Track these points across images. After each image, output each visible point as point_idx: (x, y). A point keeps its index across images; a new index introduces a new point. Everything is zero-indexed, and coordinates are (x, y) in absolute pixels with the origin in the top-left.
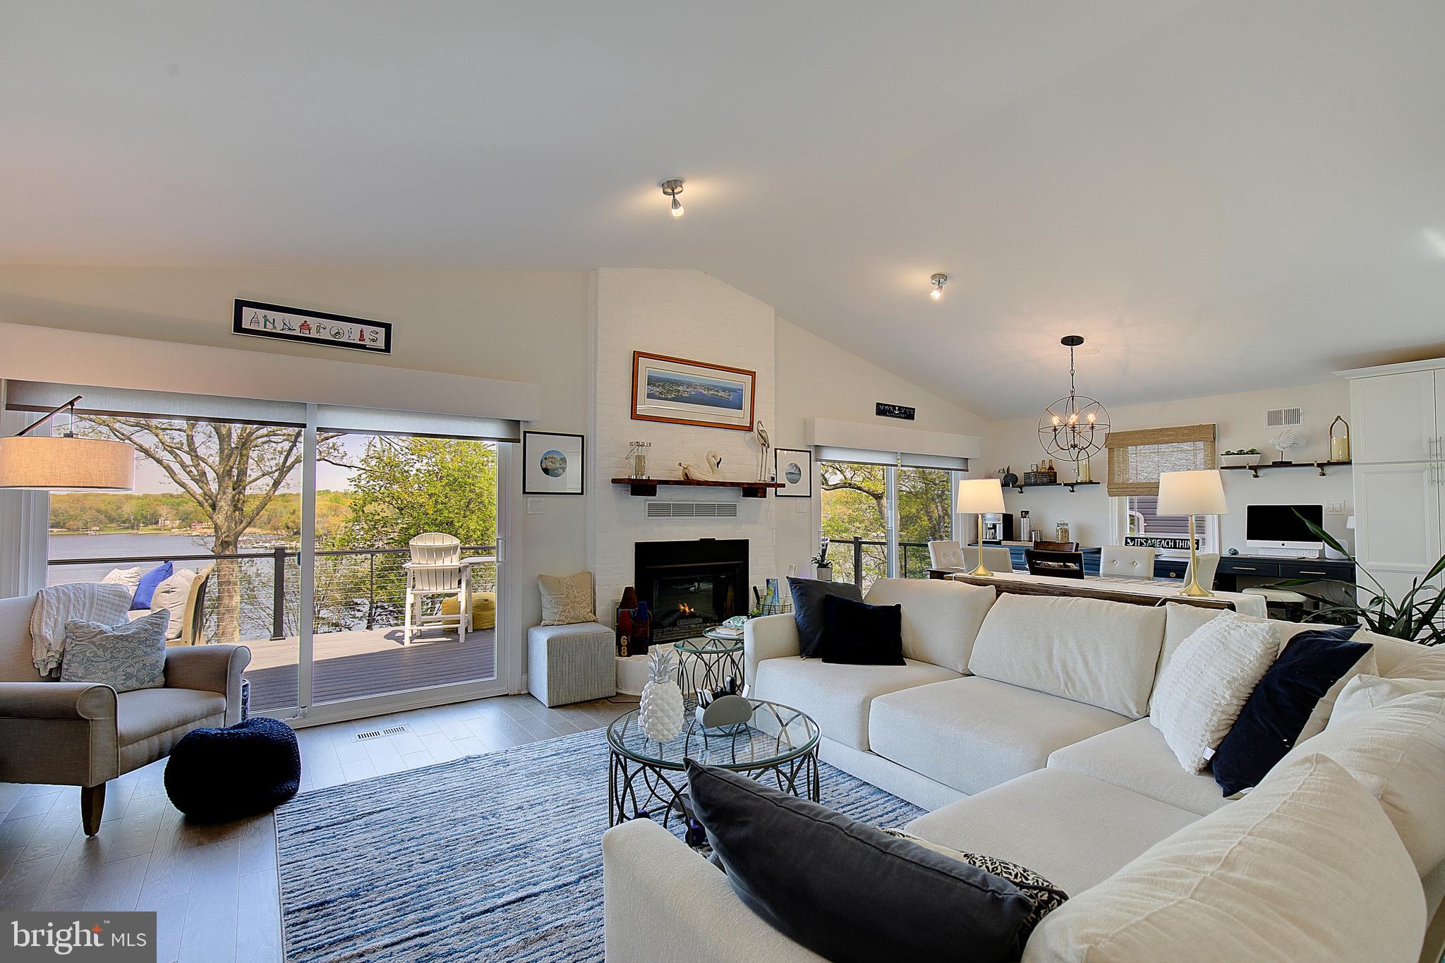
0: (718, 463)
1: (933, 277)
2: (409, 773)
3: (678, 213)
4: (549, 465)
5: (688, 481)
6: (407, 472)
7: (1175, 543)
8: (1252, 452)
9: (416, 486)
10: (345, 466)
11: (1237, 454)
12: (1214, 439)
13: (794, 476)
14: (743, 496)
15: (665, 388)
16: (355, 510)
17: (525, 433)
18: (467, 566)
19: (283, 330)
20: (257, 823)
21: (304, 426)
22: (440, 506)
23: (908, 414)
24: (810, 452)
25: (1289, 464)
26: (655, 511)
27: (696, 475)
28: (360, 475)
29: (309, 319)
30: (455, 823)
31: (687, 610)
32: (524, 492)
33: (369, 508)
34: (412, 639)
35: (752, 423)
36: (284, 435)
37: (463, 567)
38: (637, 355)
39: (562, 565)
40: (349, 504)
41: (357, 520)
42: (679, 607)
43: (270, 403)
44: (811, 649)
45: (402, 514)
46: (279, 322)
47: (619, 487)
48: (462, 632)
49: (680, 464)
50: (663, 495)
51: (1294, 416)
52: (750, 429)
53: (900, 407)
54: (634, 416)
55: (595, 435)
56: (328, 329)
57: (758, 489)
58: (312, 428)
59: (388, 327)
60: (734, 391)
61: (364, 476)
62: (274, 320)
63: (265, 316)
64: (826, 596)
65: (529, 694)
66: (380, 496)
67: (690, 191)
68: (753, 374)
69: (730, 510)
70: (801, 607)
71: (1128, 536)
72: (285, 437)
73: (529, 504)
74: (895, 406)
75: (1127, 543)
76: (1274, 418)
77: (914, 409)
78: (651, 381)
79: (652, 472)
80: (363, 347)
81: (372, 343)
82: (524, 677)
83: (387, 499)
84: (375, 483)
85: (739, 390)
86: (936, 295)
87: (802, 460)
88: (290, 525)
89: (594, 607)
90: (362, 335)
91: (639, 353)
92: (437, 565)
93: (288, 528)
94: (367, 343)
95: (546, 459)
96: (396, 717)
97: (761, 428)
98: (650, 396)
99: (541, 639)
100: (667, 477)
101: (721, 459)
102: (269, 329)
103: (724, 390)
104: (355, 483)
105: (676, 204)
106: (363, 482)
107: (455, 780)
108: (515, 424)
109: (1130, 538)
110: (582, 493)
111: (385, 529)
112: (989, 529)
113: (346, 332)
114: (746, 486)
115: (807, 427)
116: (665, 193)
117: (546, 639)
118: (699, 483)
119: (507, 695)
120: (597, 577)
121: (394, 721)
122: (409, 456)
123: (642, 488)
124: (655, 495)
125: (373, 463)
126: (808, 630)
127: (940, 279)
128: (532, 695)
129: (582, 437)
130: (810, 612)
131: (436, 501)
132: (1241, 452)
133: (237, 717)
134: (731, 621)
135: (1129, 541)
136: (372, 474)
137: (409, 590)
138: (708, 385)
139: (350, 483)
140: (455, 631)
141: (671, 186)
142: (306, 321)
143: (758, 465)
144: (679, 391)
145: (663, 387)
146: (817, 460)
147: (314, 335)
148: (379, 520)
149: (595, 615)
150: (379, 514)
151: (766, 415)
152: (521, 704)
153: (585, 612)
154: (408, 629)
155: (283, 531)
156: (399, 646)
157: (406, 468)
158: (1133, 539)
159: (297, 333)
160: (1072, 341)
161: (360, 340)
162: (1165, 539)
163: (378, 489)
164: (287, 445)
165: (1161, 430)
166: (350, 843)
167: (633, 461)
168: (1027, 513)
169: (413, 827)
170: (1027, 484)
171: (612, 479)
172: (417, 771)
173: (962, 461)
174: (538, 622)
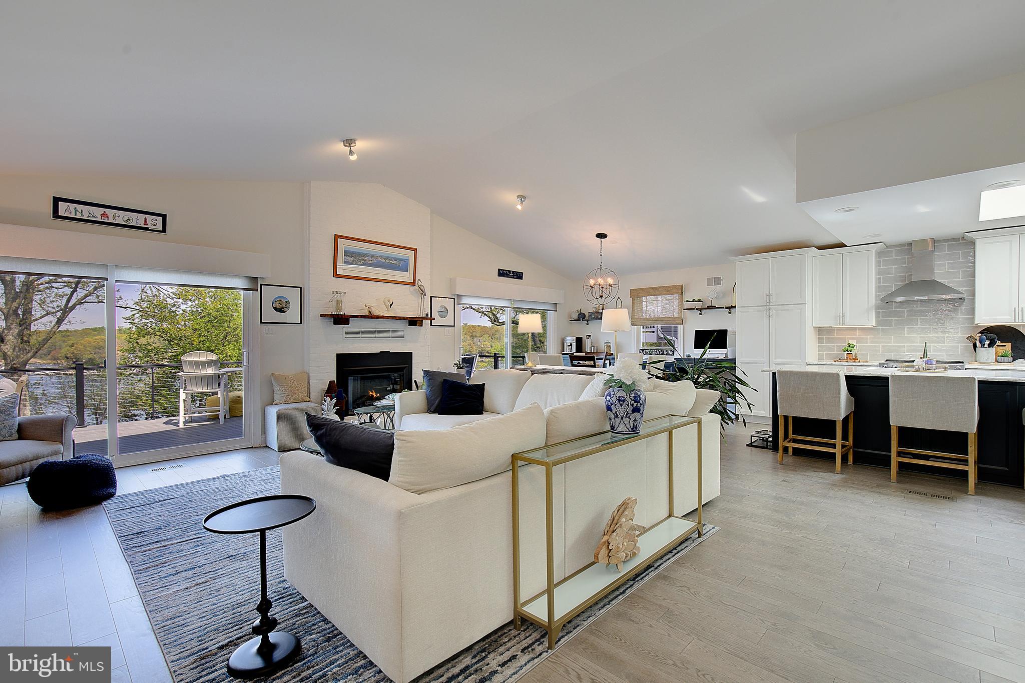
0: (391, 305)
1: (518, 197)
2: (187, 484)
3: (353, 158)
4: (277, 305)
5: (371, 316)
6: (175, 312)
7: (663, 352)
8: (699, 300)
9: (183, 322)
10: (121, 307)
11: (692, 302)
12: (682, 293)
13: (444, 313)
14: (409, 325)
15: (354, 257)
16: (130, 342)
17: (261, 285)
18: (224, 374)
19: (88, 217)
20: (92, 509)
21: (107, 279)
22: (202, 339)
23: (519, 276)
24: (454, 299)
25: (714, 307)
26: (350, 334)
27: (376, 312)
28: (134, 315)
29: (108, 211)
30: (216, 500)
31: (375, 395)
32: (261, 322)
33: (142, 341)
34: (185, 423)
35: (414, 280)
36: (65, 282)
37: (221, 374)
38: (337, 237)
39: (287, 367)
40: (125, 337)
41: (132, 350)
42: (369, 393)
43: (81, 264)
44: (432, 409)
45: (171, 345)
46: (85, 212)
47: (326, 320)
48: (221, 417)
49: (366, 306)
50: (354, 324)
51: (718, 281)
52: (413, 284)
53: (513, 272)
54: (335, 275)
55: (309, 287)
56: (122, 217)
57: (416, 321)
58: (112, 280)
59: (164, 217)
60: (403, 260)
61: (137, 315)
62: (82, 210)
63: (76, 208)
64: (444, 380)
65: (267, 447)
66: (152, 331)
67: (360, 145)
68: (415, 250)
69: (401, 334)
70: (429, 386)
71: (641, 349)
72: (66, 284)
73: (264, 330)
74: (509, 271)
75: (640, 353)
76: (709, 281)
77: (522, 273)
78: (347, 253)
79: (347, 311)
80: (147, 229)
81: (153, 227)
82: (263, 436)
83: (158, 333)
84: (147, 321)
85: (406, 260)
86: (519, 207)
87: (449, 304)
88: (69, 355)
89: (309, 393)
90: (146, 221)
91: (338, 235)
92: (202, 373)
93: (67, 358)
94: (150, 226)
95: (276, 301)
96: (176, 461)
97: (420, 283)
98: (345, 263)
99: (272, 412)
100: (358, 313)
101: (393, 303)
102: (79, 216)
103: (396, 259)
104: (130, 321)
105: (351, 153)
106: (137, 320)
107: (217, 484)
108: (254, 279)
109: (641, 350)
110: (301, 323)
111: (157, 356)
112: (569, 346)
113: (134, 219)
114: (410, 319)
115: (452, 283)
116: (344, 146)
117: (276, 411)
118: (378, 317)
119: (252, 447)
120: (311, 374)
121: (175, 462)
122: (175, 300)
123: (341, 320)
124: (348, 324)
125: (145, 305)
126: (432, 398)
127: (522, 198)
128: (268, 447)
129: (301, 288)
130: (433, 388)
131: (200, 335)
132: (694, 301)
133: (71, 455)
134: (390, 396)
135: (641, 351)
136: (144, 313)
137: (182, 391)
138: (386, 256)
139: (126, 321)
140: (216, 418)
141: (349, 142)
142: (105, 212)
143: (419, 306)
144: (365, 260)
145: (355, 257)
146: (458, 304)
147: (111, 220)
148: (152, 349)
149: (310, 398)
150: (151, 345)
151: (423, 276)
152: (260, 452)
153: (303, 395)
154: (181, 418)
155: (63, 361)
156: (175, 428)
157: (174, 309)
158: (643, 350)
159: (99, 219)
160: (601, 236)
161: (144, 225)
162: (659, 350)
163: (150, 325)
164: (68, 291)
165: (657, 288)
166: (153, 511)
167: (334, 303)
168: (590, 336)
169: (190, 503)
170: (590, 319)
171: (321, 315)
172: (192, 482)
173: (553, 305)
174: (272, 403)
